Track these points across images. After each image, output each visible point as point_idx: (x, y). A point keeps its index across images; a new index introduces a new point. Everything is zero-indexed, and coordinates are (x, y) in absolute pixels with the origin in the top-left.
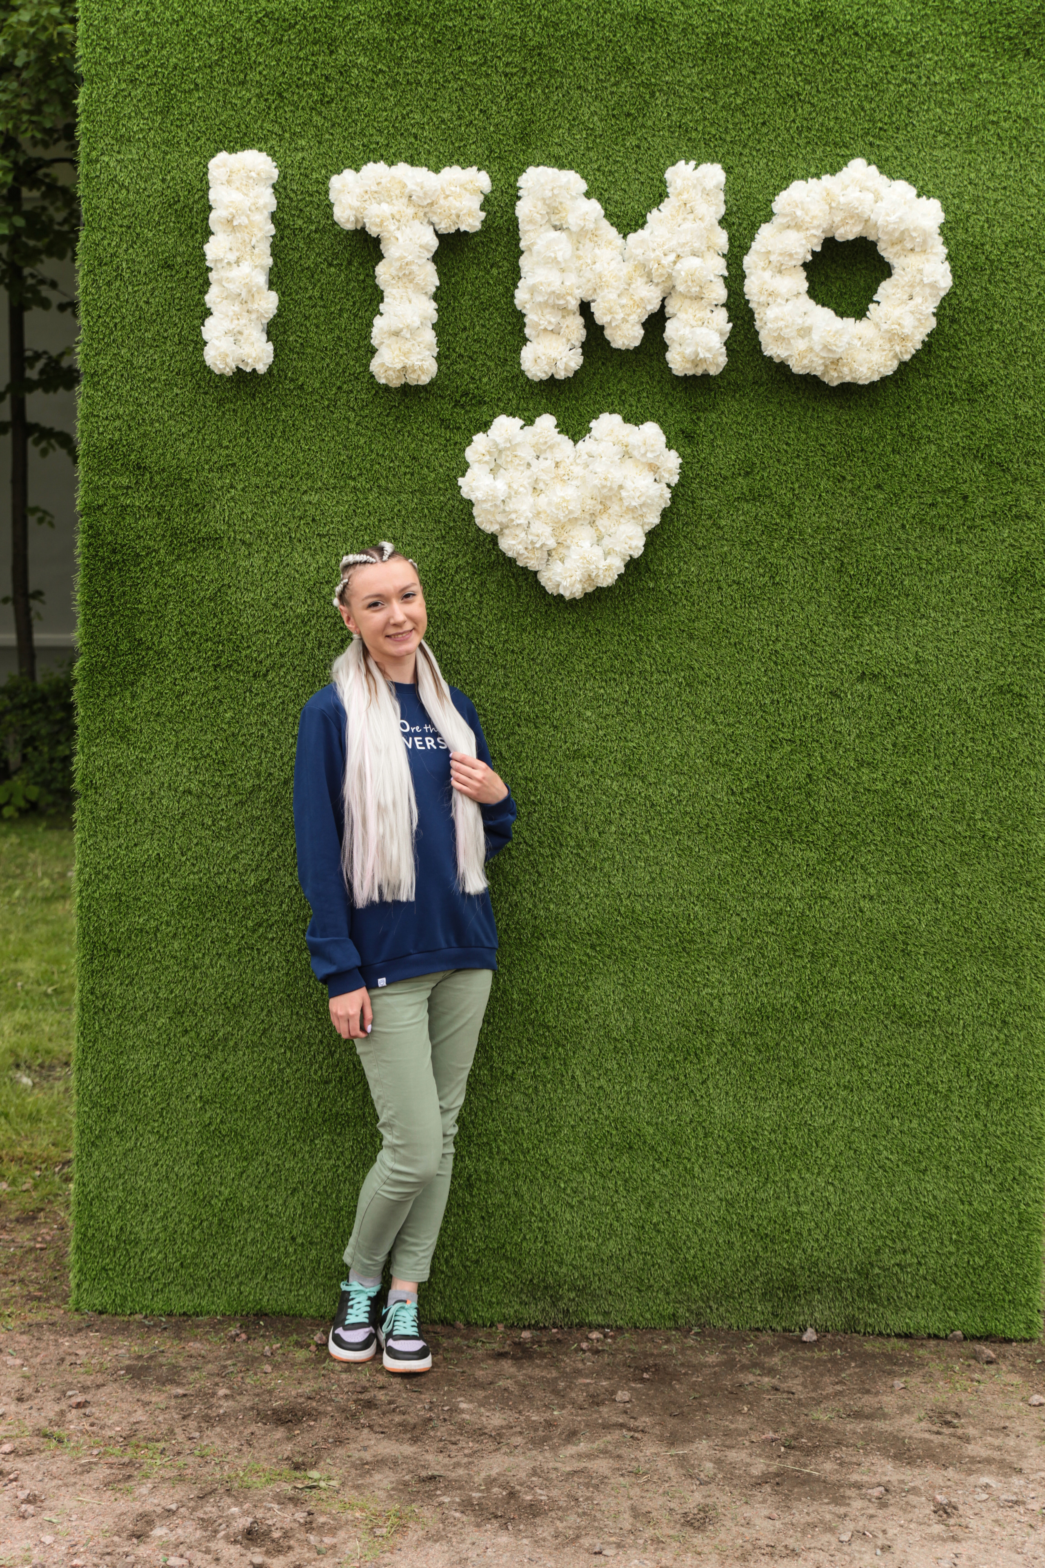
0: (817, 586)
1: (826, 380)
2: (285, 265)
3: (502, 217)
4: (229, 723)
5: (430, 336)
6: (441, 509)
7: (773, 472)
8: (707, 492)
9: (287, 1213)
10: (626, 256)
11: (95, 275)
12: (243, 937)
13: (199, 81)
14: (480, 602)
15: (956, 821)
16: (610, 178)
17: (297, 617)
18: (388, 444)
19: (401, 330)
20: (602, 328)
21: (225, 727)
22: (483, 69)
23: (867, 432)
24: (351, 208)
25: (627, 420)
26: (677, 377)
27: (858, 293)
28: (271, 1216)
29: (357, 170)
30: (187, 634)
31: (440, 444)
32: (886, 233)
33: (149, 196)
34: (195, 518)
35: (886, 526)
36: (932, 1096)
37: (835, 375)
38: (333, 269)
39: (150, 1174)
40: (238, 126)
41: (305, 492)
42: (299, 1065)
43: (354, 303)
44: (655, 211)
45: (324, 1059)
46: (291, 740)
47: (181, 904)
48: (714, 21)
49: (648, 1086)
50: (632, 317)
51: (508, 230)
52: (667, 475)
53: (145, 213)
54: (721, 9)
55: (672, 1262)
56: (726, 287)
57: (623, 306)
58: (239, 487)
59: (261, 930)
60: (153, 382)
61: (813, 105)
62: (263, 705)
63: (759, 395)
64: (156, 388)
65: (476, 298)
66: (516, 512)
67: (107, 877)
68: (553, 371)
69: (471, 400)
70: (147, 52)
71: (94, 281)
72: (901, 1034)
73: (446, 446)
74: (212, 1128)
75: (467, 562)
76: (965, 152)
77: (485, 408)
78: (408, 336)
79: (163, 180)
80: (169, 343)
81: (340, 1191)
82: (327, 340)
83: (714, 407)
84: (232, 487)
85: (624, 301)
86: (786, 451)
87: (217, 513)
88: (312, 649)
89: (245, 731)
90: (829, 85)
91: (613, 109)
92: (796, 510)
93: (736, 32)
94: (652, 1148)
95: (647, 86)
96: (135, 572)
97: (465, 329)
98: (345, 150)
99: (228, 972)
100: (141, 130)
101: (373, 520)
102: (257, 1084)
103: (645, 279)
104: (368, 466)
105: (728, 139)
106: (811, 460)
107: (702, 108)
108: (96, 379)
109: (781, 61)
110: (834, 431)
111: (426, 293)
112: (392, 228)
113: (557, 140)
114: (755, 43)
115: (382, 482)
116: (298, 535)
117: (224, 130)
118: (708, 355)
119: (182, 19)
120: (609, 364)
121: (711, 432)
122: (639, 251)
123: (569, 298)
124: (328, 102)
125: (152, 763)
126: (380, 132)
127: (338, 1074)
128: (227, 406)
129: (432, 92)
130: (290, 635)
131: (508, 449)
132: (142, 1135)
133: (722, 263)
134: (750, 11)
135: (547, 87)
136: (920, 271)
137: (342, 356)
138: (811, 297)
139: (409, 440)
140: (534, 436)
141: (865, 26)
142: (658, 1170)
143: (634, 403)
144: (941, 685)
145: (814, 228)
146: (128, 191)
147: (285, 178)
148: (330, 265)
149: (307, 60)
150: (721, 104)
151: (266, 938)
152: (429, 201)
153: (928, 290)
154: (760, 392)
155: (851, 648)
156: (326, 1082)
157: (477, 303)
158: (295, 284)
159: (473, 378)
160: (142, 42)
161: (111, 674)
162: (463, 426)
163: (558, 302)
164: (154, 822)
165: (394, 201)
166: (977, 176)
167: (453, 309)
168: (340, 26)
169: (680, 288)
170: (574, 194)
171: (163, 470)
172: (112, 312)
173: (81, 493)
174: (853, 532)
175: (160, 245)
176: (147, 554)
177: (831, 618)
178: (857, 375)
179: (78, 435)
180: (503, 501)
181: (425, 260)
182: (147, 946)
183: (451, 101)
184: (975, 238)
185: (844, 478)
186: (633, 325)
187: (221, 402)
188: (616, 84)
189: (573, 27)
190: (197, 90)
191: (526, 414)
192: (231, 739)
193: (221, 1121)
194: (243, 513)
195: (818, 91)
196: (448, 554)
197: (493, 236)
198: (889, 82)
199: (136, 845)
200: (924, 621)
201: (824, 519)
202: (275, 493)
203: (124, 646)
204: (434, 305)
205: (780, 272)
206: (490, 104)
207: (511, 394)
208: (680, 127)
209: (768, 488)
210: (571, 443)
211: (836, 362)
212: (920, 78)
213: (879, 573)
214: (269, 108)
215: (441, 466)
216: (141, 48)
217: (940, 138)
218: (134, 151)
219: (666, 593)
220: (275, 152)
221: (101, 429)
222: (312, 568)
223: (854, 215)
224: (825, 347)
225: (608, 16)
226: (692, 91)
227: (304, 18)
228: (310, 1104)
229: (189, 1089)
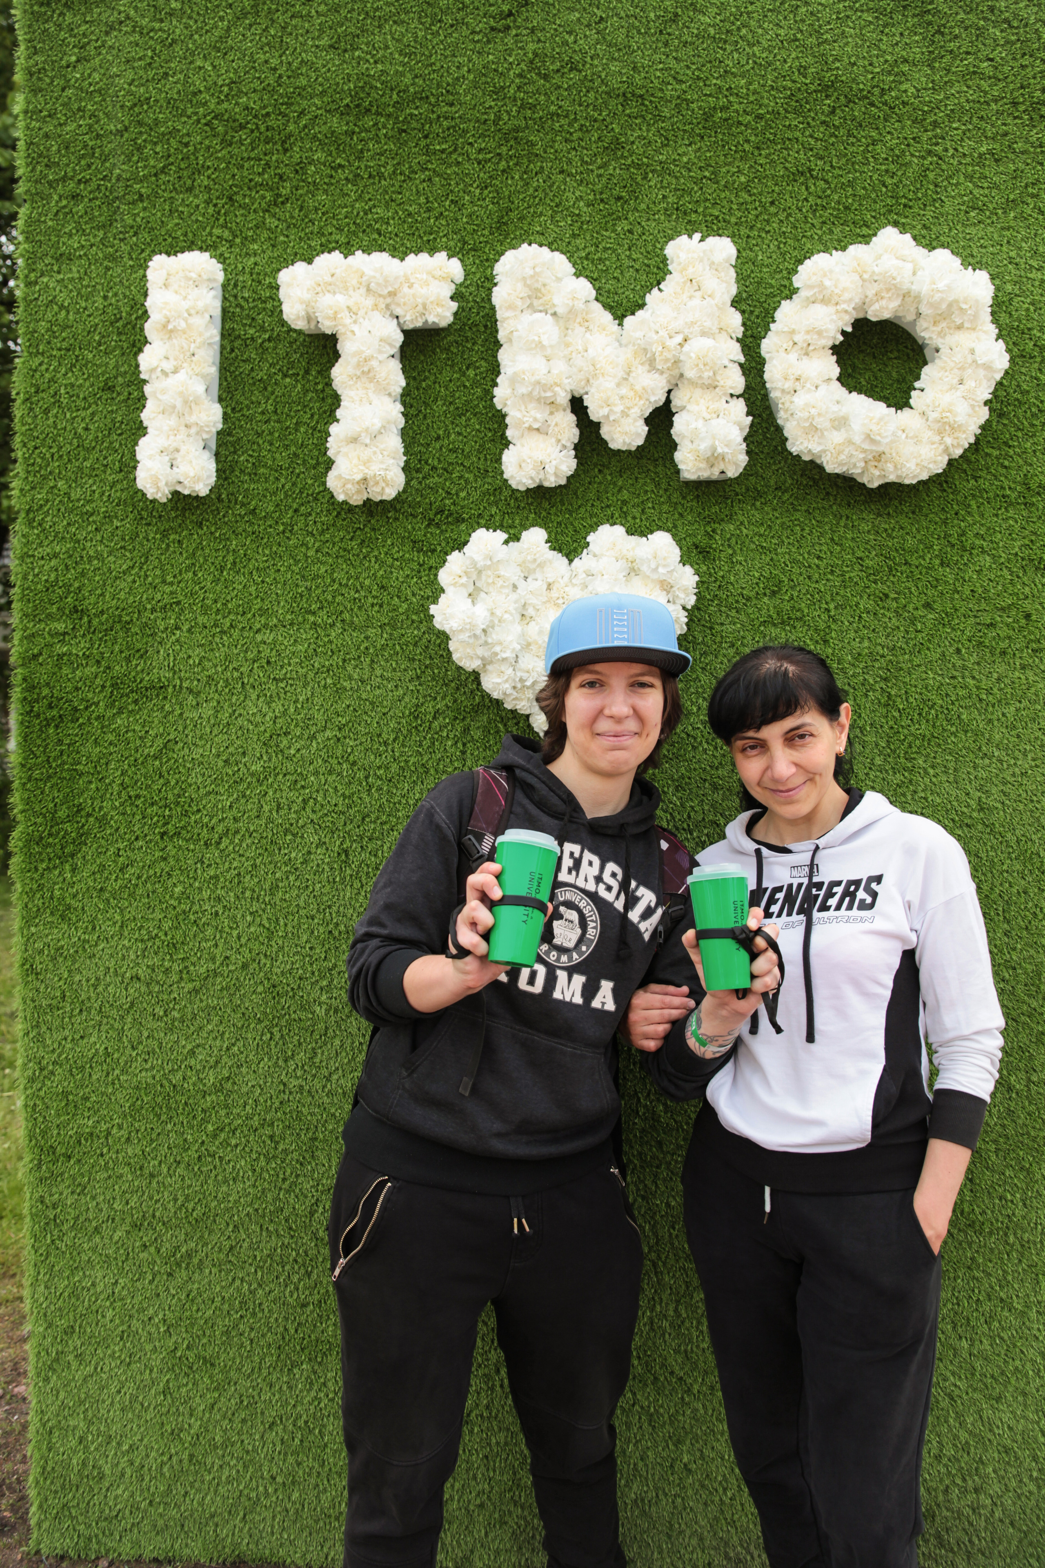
0: (861, 723)
1: (864, 480)
2: (234, 379)
3: (478, 313)
4: (179, 899)
5: (394, 443)
6: (416, 645)
7: (804, 591)
8: (727, 616)
9: (265, 1450)
10: (624, 342)
11: (31, 403)
12: (203, 1142)
13: (143, 191)
14: (463, 752)
15: (1029, 996)
16: (599, 267)
17: (252, 775)
18: (352, 572)
19: (360, 436)
20: (598, 425)
21: (175, 903)
22: (454, 156)
23: (910, 542)
24: (302, 302)
25: (630, 532)
26: (688, 483)
27: (891, 385)
28: (248, 1452)
29: (310, 261)
30: (130, 797)
31: (413, 570)
32: (931, 305)
33: (89, 316)
34: (137, 665)
35: (939, 650)
36: (1006, 1313)
37: (877, 473)
38: (288, 380)
39: (112, 1402)
40: (186, 235)
41: (258, 631)
42: (272, 1286)
43: (312, 415)
44: (655, 291)
45: (300, 1280)
46: (249, 918)
47: (134, 1105)
48: (710, 95)
49: (676, 1310)
50: (632, 411)
51: (486, 326)
52: (682, 595)
53: (85, 334)
54: (718, 82)
55: (705, 1504)
56: (744, 374)
57: (622, 398)
58: (185, 628)
59: (222, 1135)
60: (92, 514)
61: (827, 182)
62: (216, 877)
63: (784, 503)
64: (94, 522)
65: (451, 403)
66: (500, 643)
67: (52, 1073)
68: (542, 476)
69: (447, 518)
70: (89, 166)
71: (31, 409)
72: (970, 1244)
73: (419, 572)
74: (179, 1354)
75: (448, 707)
76: (1003, 229)
77: (463, 527)
78: (368, 441)
79: (105, 298)
80: (109, 471)
81: (324, 1426)
82: (282, 458)
83: (731, 517)
84: (178, 628)
85: (624, 391)
86: (818, 566)
87: (161, 658)
88: (270, 811)
89: (196, 908)
90: (844, 160)
91: (601, 193)
92: (833, 635)
93: (736, 106)
94: (681, 1379)
95: (638, 167)
96: (73, 730)
97: (438, 438)
98: (301, 251)
99: (189, 1182)
100: (83, 246)
101: (337, 660)
102: (226, 1306)
103: (647, 367)
104: (330, 598)
105: (733, 220)
106: (847, 576)
107: (701, 189)
108: (31, 515)
109: (789, 134)
110: (873, 543)
111: (390, 395)
112: (348, 321)
113: (538, 229)
114: (759, 117)
115: (346, 616)
116: (252, 680)
117: (170, 240)
118: (726, 450)
119: (126, 129)
120: (607, 471)
121: (729, 546)
122: (639, 334)
123: (557, 389)
124: (283, 203)
125: (96, 945)
126: (340, 229)
127: (317, 1297)
128: (172, 537)
129: (397, 184)
130: (244, 796)
131: (489, 567)
132: (102, 1360)
133: (737, 347)
134: (750, 84)
135: (525, 172)
136: (972, 352)
137: (298, 477)
138: (843, 384)
139: (377, 566)
140: (520, 553)
141: (882, 96)
142: (688, 1404)
143: (638, 515)
144: (1009, 835)
145: (844, 302)
146: (68, 312)
147: (236, 285)
148: (285, 376)
149: (261, 160)
150: (723, 183)
151: (229, 1144)
152: (390, 289)
153: (982, 372)
154: (785, 499)
155: (904, 795)
156: (304, 1305)
157: (452, 408)
158: (246, 399)
159: (448, 493)
160: (83, 157)
161: (49, 845)
162: (439, 548)
163: (543, 395)
164: (100, 1011)
165: (351, 292)
166: (1018, 255)
167: (425, 417)
168: (295, 123)
169: (690, 374)
170: (559, 275)
171: (102, 612)
172: (49, 441)
173: (16, 642)
174: (901, 658)
175: (100, 366)
176: (86, 708)
177: (878, 761)
178: (904, 472)
179: (12, 578)
180: (484, 631)
181: (386, 355)
182: (98, 1151)
183: (418, 192)
184: (1020, 322)
185: (887, 596)
186: (635, 421)
187: (165, 534)
188: (604, 166)
189: (553, 108)
190: (142, 201)
191: (512, 531)
192: (181, 918)
193: (188, 1348)
194: (189, 657)
195: (832, 166)
196: (425, 697)
197: (469, 334)
198: (912, 155)
199: (82, 1037)
200: (987, 761)
201: (866, 644)
202: (224, 632)
203: (62, 813)
204: (399, 408)
205: (807, 354)
206: (461, 194)
207: (494, 510)
208: (677, 209)
209: (799, 610)
210: (566, 561)
211: (879, 457)
212: (946, 150)
213: (932, 706)
214: (219, 213)
215: (414, 595)
216: (83, 162)
217: (972, 214)
218: (74, 269)
219: (683, 735)
220: (225, 259)
221: (36, 571)
222: (268, 718)
223: (892, 287)
224: (868, 438)
225: (591, 95)
226: (690, 170)
227: (256, 117)
228: (286, 1329)
229: (151, 1311)
